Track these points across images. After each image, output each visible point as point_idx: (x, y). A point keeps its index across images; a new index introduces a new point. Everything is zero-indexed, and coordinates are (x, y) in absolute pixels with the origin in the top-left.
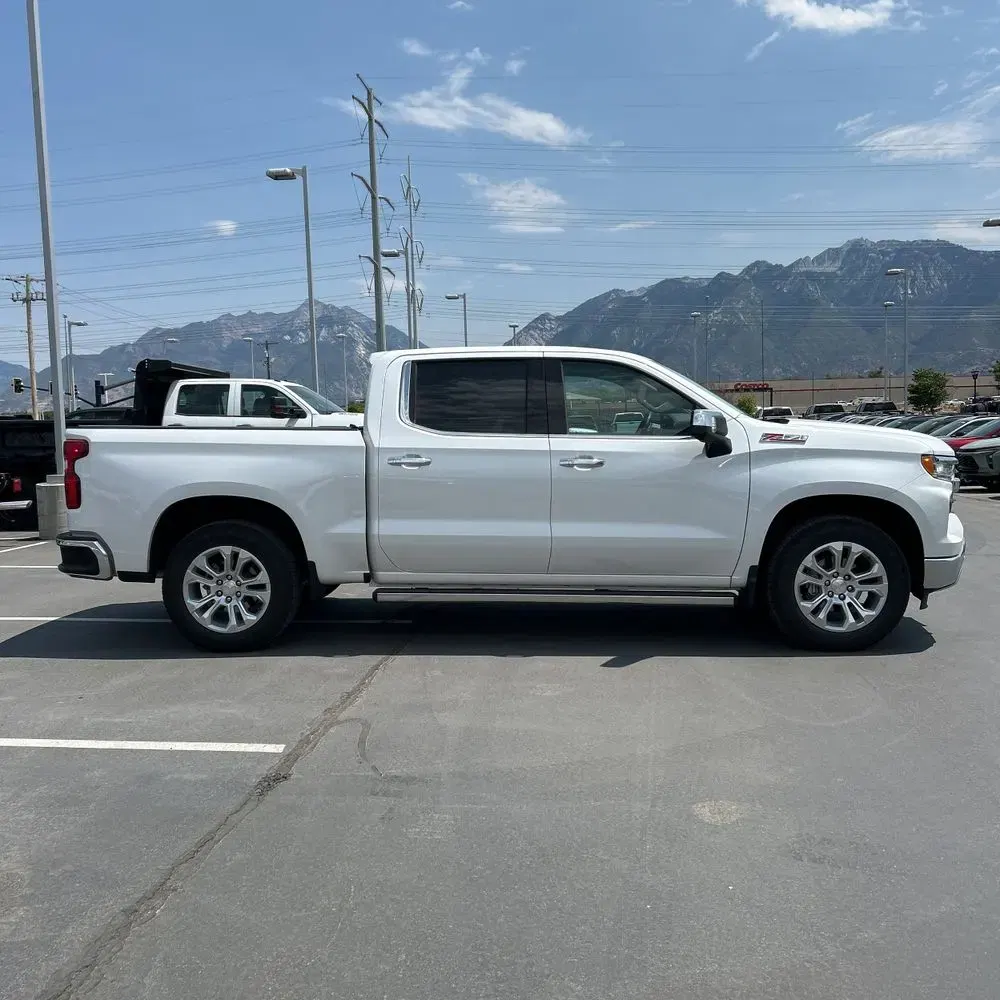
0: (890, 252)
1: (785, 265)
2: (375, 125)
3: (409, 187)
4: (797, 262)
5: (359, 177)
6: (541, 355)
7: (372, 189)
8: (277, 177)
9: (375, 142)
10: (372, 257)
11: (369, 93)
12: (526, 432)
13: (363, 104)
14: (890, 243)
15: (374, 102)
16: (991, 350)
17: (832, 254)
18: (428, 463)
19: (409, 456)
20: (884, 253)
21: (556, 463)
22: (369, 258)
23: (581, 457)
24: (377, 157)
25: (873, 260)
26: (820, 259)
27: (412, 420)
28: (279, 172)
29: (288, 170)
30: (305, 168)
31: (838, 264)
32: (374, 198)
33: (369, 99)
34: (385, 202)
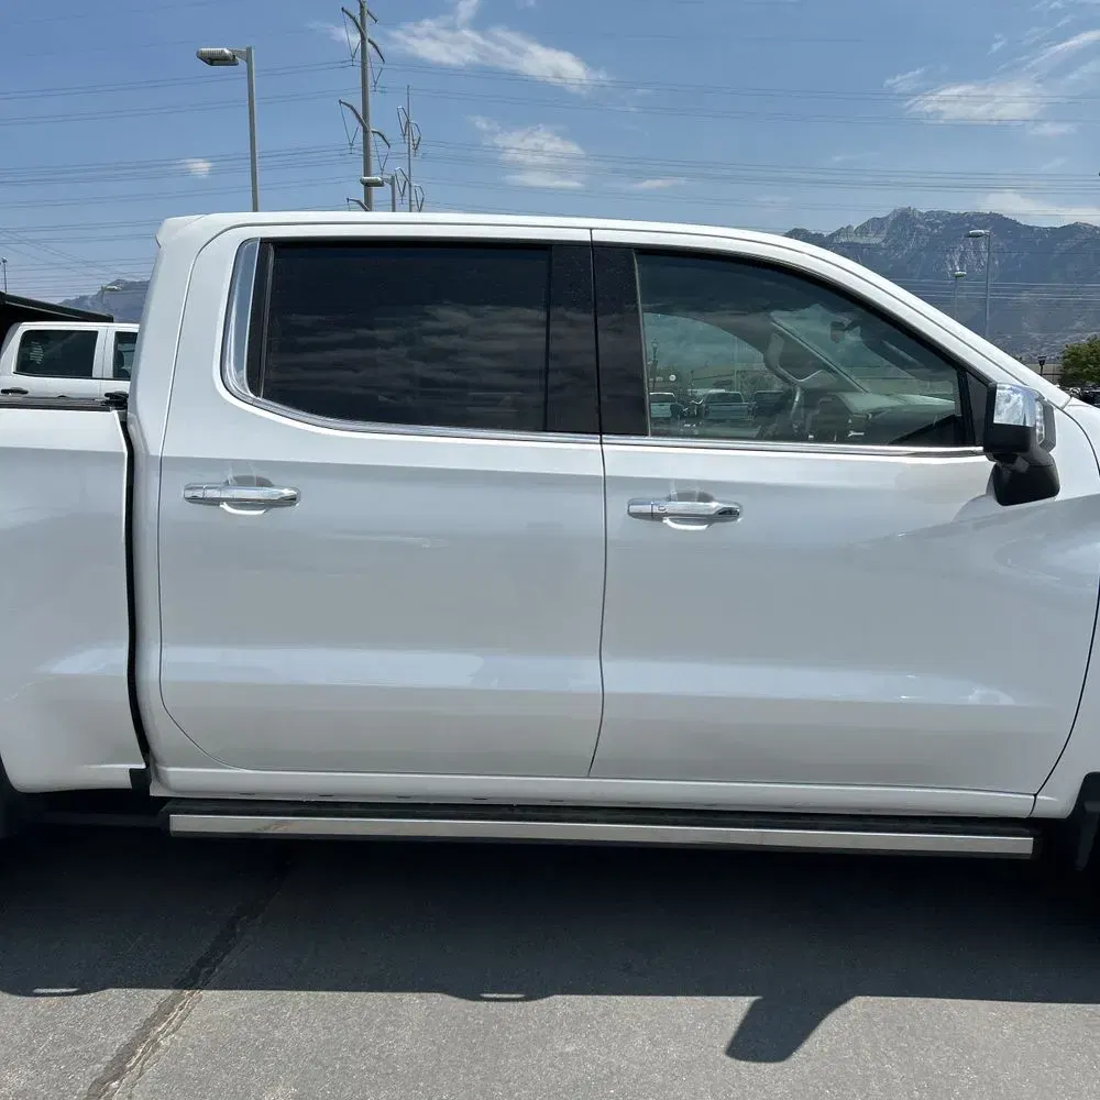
0: (939, 224)
1: (825, 235)
2: (369, 45)
3: (408, 122)
4: (839, 233)
5: (348, 106)
6: (584, 236)
7: (363, 120)
8: (212, 60)
9: (369, 65)
10: (363, 202)
11: (362, 7)
12: (545, 430)
13: (354, 19)
14: (939, 214)
15: (368, 19)
16: (1043, 335)
17: (875, 224)
18: (292, 500)
19: (243, 482)
20: (933, 225)
21: (618, 507)
22: (359, 202)
23: (683, 497)
24: (370, 82)
25: (920, 232)
26: (863, 230)
27: (254, 388)
28: (213, 53)
29: (227, 51)
30: (249, 50)
31: (884, 234)
32: (366, 131)
33: (362, 14)
34: (381, 138)
